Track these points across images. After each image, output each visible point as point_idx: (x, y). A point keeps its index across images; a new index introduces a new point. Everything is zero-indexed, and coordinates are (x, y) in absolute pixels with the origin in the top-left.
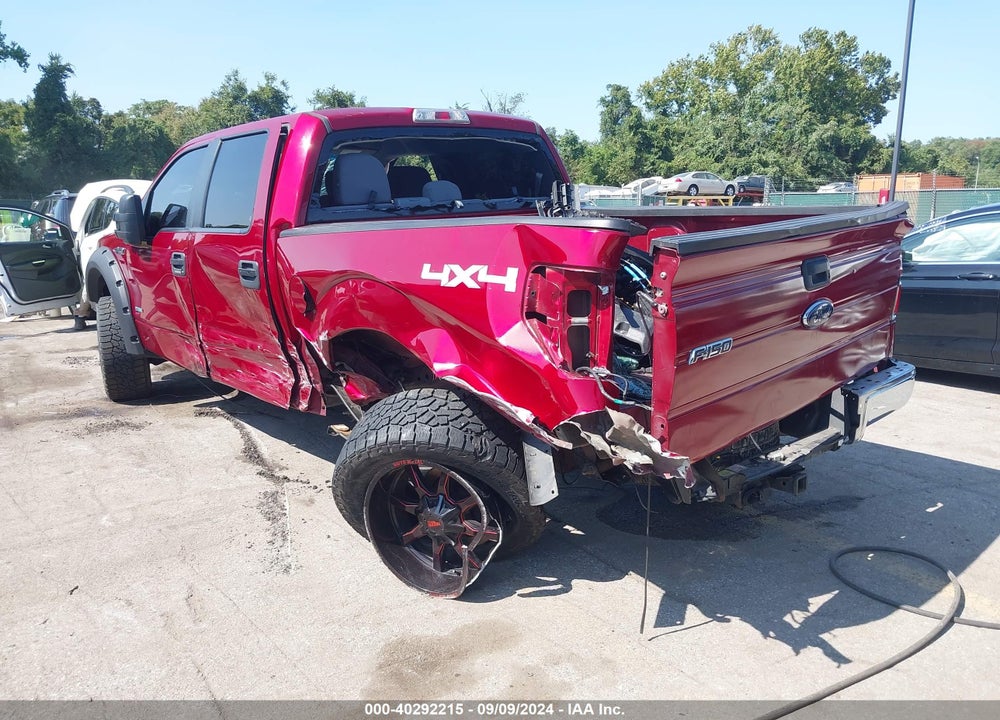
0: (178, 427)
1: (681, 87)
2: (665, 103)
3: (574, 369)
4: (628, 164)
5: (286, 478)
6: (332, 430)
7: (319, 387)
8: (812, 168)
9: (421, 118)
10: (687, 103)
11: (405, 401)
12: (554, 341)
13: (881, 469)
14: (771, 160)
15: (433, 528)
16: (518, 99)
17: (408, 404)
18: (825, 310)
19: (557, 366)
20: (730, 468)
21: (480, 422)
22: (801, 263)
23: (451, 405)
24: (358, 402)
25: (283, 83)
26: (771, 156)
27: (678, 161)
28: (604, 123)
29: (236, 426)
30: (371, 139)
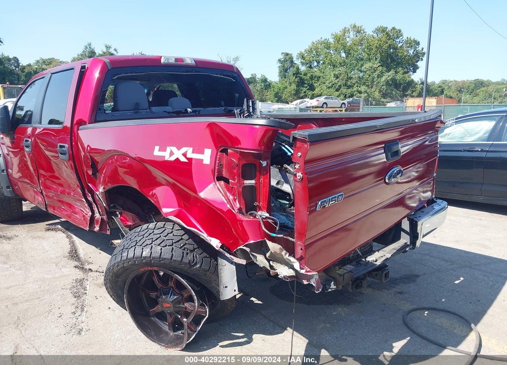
0: (33, 238)
1: (318, 54)
2: (310, 62)
3: (247, 212)
4: (292, 92)
5: (90, 269)
6: (112, 244)
7: (105, 217)
8: (383, 94)
9: (166, 62)
10: (321, 62)
11: (147, 230)
12: (234, 195)
13: (428, 257)
14: (363, 90)
15: (167, 307)
16: (236, 59)
17: (148, 233)
18: (398, 173)
19: (235, 211)
20: (344, 267)
21: (194, 243)
22: (384, 145)
23: (175, 233)
24: (127, 226)
25: (115, 50)
26: (363, 88)
27: (317, 91)
28: (281, 72)
29: (67, 237)
30: (136, 73)
